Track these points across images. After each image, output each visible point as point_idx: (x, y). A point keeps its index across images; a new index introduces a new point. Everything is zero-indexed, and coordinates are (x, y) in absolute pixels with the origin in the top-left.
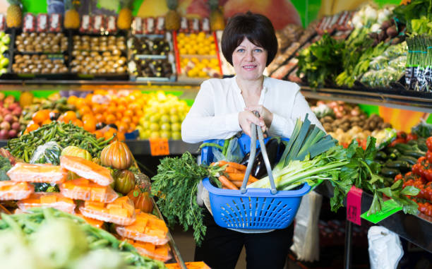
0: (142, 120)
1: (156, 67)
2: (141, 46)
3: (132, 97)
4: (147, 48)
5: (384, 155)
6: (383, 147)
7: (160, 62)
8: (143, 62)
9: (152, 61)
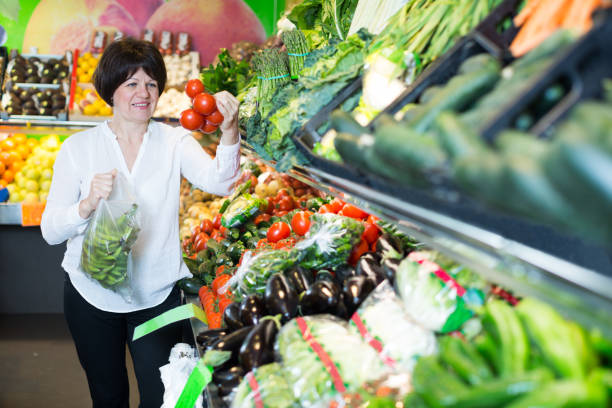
0: (18, 176)
1: (41, 100)
2: (27, 69)
3: (10, 143)
4: (35, 73)
5: (236, 236)
6: (238, 221)
7: (49, 93)
8: (24, 94)
9: (37, 91)
